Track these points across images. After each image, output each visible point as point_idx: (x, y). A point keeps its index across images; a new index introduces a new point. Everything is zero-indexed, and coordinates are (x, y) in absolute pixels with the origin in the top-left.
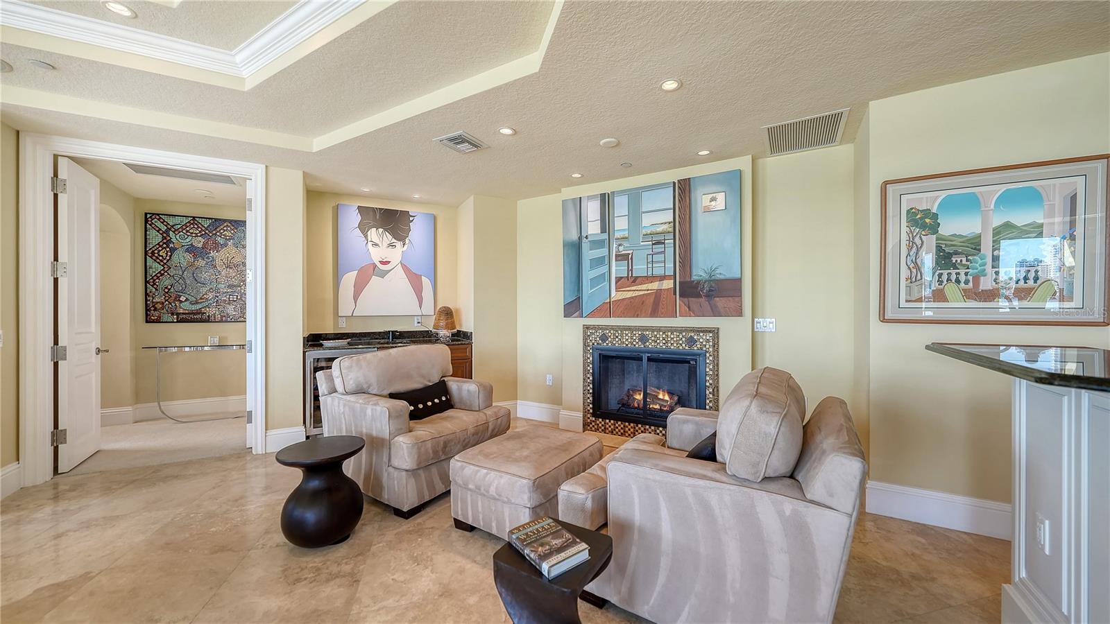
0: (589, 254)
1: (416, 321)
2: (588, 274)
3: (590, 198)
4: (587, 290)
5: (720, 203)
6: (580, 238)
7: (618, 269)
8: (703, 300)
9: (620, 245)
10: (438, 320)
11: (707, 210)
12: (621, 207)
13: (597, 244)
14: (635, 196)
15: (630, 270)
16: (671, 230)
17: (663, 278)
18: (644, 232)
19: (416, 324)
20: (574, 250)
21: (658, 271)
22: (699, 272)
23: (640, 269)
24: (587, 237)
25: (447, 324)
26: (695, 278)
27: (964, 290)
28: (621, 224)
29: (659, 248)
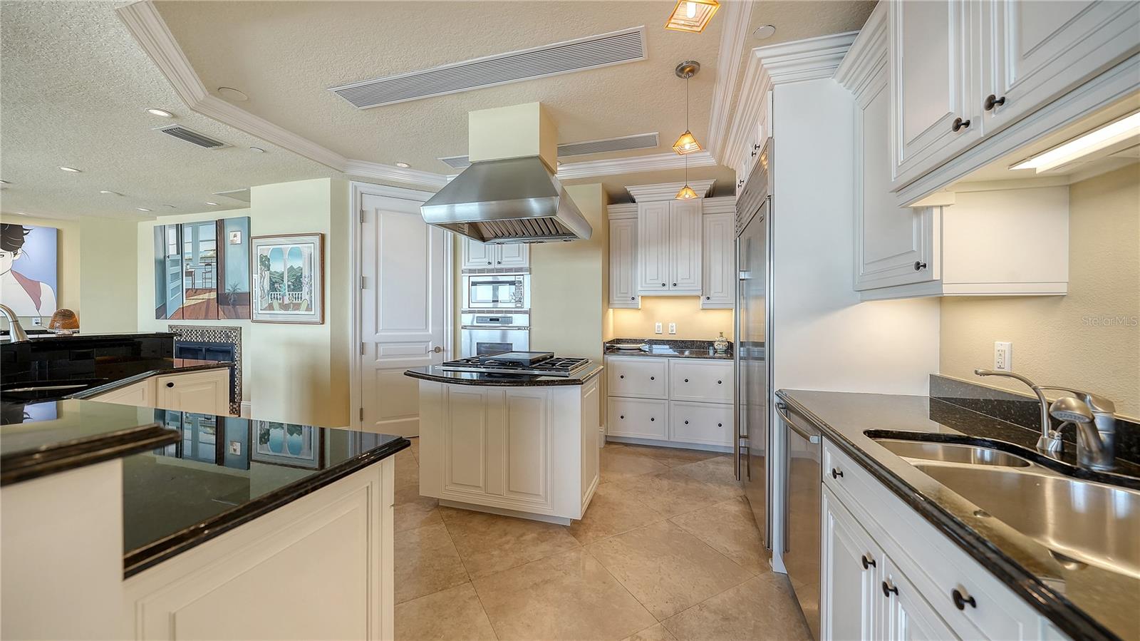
0: (171, 270)
1: (34, 323)
2: (170, 286)
3: (171, 226)
4: (169, 298)
5: (238, 240)
6: (165, 257)
7: (187, 283)
8: (230, 307)
9: (188, 264)
10: (53, 321)
11: (233, 244)
12: (188, 236)
13: (175, 262)
14: (196, 226)
15: (193, 284)
16: (215, 255)
17: (210, 290)
18: (201, 255)
19: (34, 324)
20: (161, 265)
21: (208, 286)
22: (228, 288)
23: (199, 284)
24: (168, 257)
25: (63, 324)
26: (227, 291)
27: (280, 304)
28: (188, 248)
29: (208, 268)
